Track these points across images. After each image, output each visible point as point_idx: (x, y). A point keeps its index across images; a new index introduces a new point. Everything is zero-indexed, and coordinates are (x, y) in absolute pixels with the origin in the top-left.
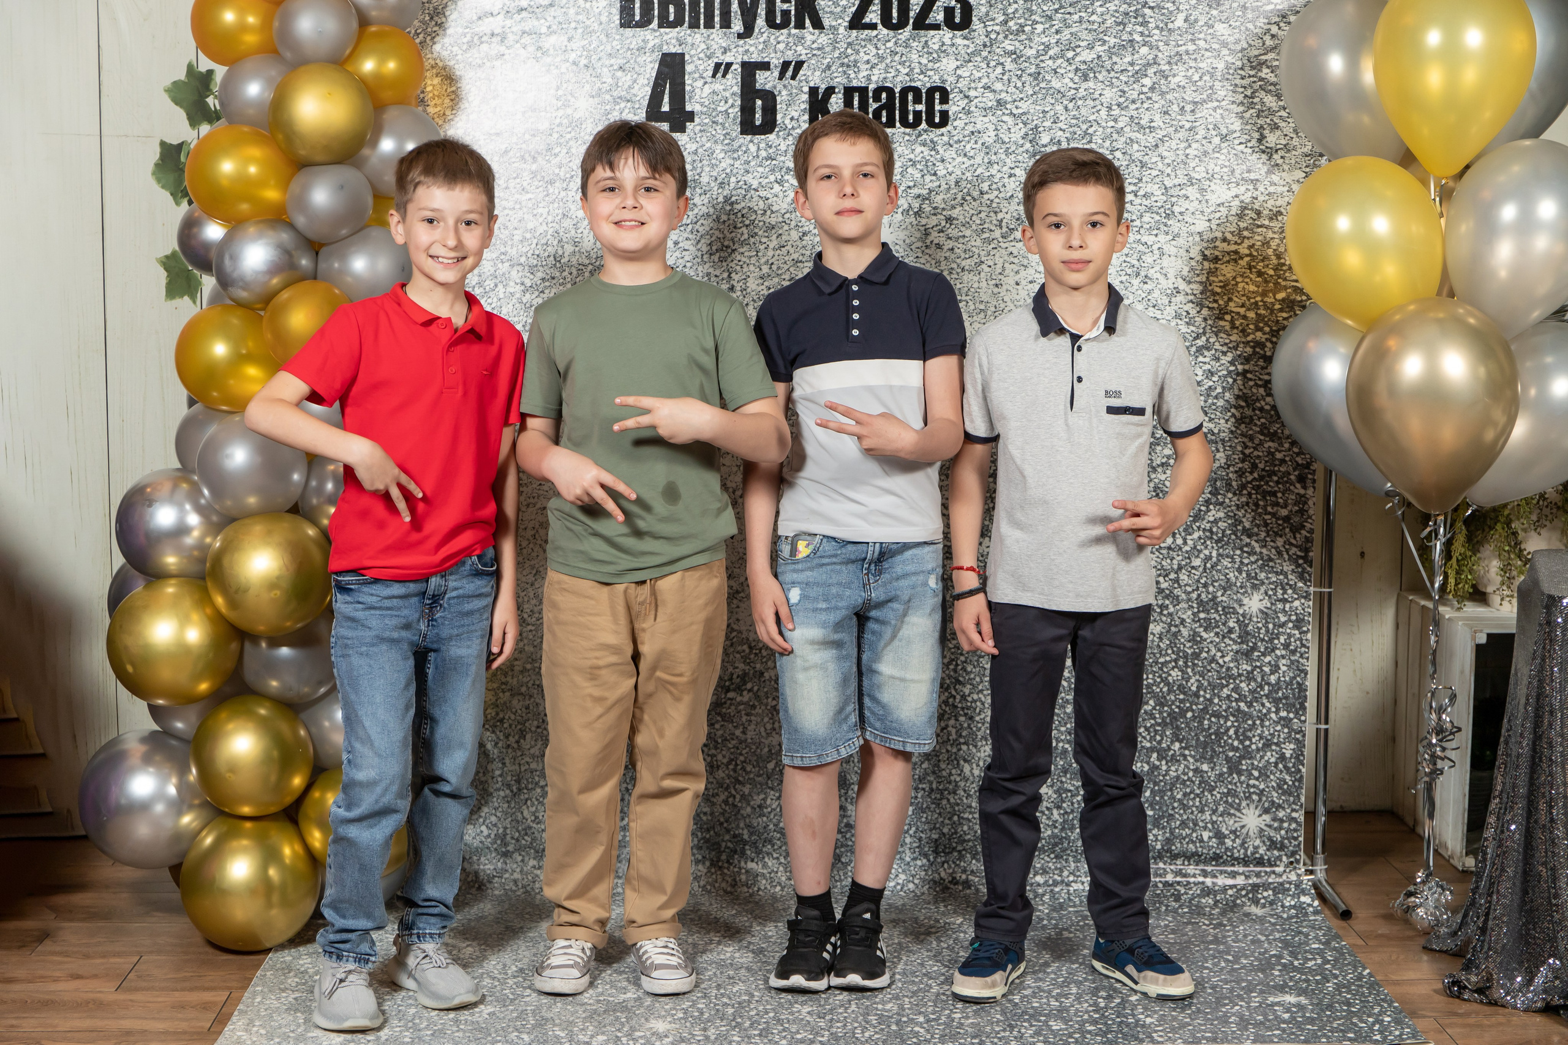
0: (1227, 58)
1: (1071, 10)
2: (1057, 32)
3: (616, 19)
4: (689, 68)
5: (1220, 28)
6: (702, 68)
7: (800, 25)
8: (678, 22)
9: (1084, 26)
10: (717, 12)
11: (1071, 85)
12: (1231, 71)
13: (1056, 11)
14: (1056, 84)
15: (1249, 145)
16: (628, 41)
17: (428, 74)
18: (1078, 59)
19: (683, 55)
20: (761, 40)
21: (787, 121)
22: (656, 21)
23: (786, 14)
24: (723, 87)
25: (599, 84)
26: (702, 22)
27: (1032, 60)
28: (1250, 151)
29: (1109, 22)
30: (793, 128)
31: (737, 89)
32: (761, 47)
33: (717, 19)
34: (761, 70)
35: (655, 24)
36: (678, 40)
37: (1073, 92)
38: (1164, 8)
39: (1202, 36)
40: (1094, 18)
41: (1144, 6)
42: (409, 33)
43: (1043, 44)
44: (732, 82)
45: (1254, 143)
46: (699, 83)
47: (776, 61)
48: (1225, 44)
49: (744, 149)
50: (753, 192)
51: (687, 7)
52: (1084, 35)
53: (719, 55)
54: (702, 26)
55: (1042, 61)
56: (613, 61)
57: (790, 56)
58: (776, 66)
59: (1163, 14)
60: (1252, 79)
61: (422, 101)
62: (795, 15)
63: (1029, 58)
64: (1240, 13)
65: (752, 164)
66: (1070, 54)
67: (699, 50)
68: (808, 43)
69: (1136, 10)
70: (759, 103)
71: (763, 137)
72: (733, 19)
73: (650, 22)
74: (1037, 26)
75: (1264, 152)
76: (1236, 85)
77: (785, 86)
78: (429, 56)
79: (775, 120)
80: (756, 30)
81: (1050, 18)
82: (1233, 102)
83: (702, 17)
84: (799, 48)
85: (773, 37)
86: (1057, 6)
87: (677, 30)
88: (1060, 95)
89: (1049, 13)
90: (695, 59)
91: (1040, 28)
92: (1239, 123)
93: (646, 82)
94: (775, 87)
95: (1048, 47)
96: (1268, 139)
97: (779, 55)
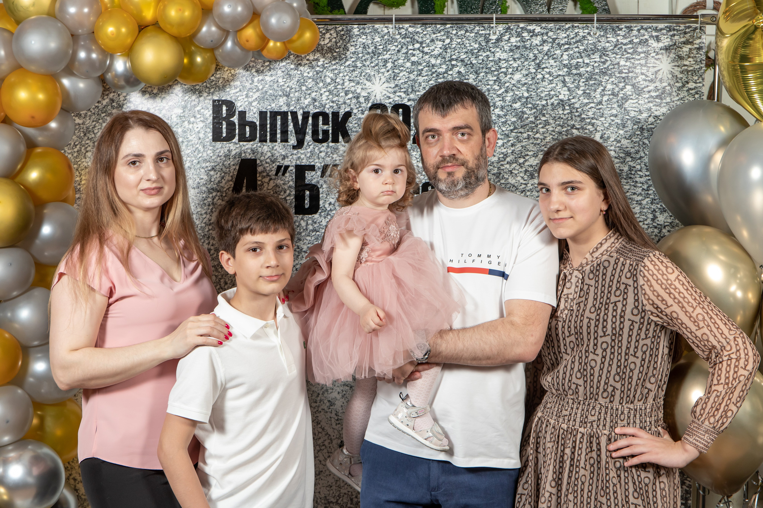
0: (630, 163)
1: (522, 130)
2: (512, 145)
3: (210, 136)
4: (260, 169)
5: (625, 142)
6: (268, 169)
7: (335, 140)
8: (252, 138)
9: (531, 141)
10: (279, 131)
11: (522, 181)
12: (633, 172)
13: (512, 131)
14: (512, 181)
15: (646, 222)
16: (218, 151)
17: (83, 172)
18: (527, 164)
19: (255, 160)
20: (309, 150)
21: (327, 206)
22: (237, 137)
23: (325, 132)
24: (282, 182)
25: (198, 180)
26: (268, 138)
27: (495, 164)
28: (646, 227)
29: (548, 138)
30: (331, 210)
31: (292, 183)
32: (308, 155)
33: (279, 136)
34: (308, 170)
35: (236, 139)
36: (252, 150)
37: (523, 186)
38: (586, 129)
39: (612, 148)
40: (538, 135)
41: (572, 128)
42: (70, 144)
43: (503, 153)
44: (290, 178)
45: (649, 221)
46: (266, 180)
47: (318, 164)
48: (628, 154)
49: (297, 224)
50: (303, 253)
51: (258, 128)
52: (531, 147)
53: (280, 160)
54: (268, 141)
55: (502, 165)
56: (208, 164)
57: (328, 160)
58: (319, 168)
59: (586, 133)
60: (647, 178)
61: (79, 190)
62: (332, 133)
63: (493, 163)
64: (639, 133)
65: (303, 234)
66: (521, 161)
67: (266, 157)
68: (341, 152)
69: (567, 130)
70: (307, 193)
71: (310, 216)
72: (289, 136)
73: (234, 137)
74: (498, 141)
75: (656, 227)
76: (636, 182)
77: (325, 182)
78: (83, 160)
79: (319, 205)
80: (306, 144)
81: (508, 136)
82: (634, 194)
83: (268, 134)
84: (335, 156)
85: (317, 148)
86: (512, 128)
87: (251, 143)
88: (514, 189)
89: (507, 132)
90: (264, 163)
91: (500, 142)
92: (638, 208)
93: (230, 178)
94: (318, 182)
95: (506, 156)
96: (659, 219)
97: (321, 160)
